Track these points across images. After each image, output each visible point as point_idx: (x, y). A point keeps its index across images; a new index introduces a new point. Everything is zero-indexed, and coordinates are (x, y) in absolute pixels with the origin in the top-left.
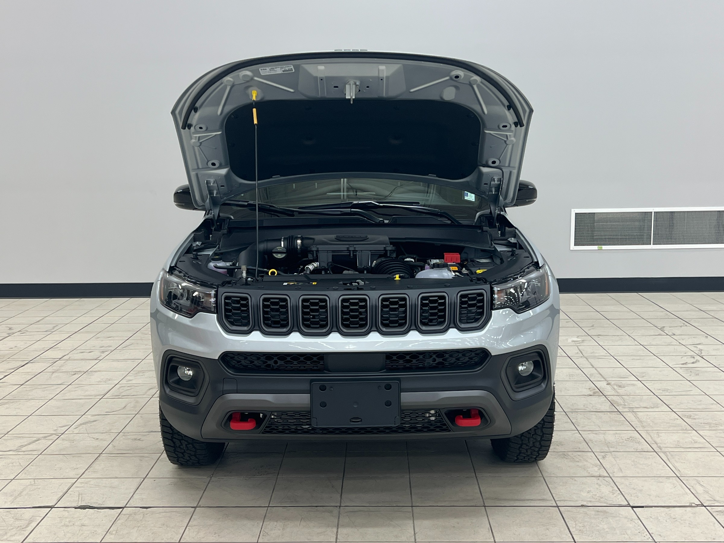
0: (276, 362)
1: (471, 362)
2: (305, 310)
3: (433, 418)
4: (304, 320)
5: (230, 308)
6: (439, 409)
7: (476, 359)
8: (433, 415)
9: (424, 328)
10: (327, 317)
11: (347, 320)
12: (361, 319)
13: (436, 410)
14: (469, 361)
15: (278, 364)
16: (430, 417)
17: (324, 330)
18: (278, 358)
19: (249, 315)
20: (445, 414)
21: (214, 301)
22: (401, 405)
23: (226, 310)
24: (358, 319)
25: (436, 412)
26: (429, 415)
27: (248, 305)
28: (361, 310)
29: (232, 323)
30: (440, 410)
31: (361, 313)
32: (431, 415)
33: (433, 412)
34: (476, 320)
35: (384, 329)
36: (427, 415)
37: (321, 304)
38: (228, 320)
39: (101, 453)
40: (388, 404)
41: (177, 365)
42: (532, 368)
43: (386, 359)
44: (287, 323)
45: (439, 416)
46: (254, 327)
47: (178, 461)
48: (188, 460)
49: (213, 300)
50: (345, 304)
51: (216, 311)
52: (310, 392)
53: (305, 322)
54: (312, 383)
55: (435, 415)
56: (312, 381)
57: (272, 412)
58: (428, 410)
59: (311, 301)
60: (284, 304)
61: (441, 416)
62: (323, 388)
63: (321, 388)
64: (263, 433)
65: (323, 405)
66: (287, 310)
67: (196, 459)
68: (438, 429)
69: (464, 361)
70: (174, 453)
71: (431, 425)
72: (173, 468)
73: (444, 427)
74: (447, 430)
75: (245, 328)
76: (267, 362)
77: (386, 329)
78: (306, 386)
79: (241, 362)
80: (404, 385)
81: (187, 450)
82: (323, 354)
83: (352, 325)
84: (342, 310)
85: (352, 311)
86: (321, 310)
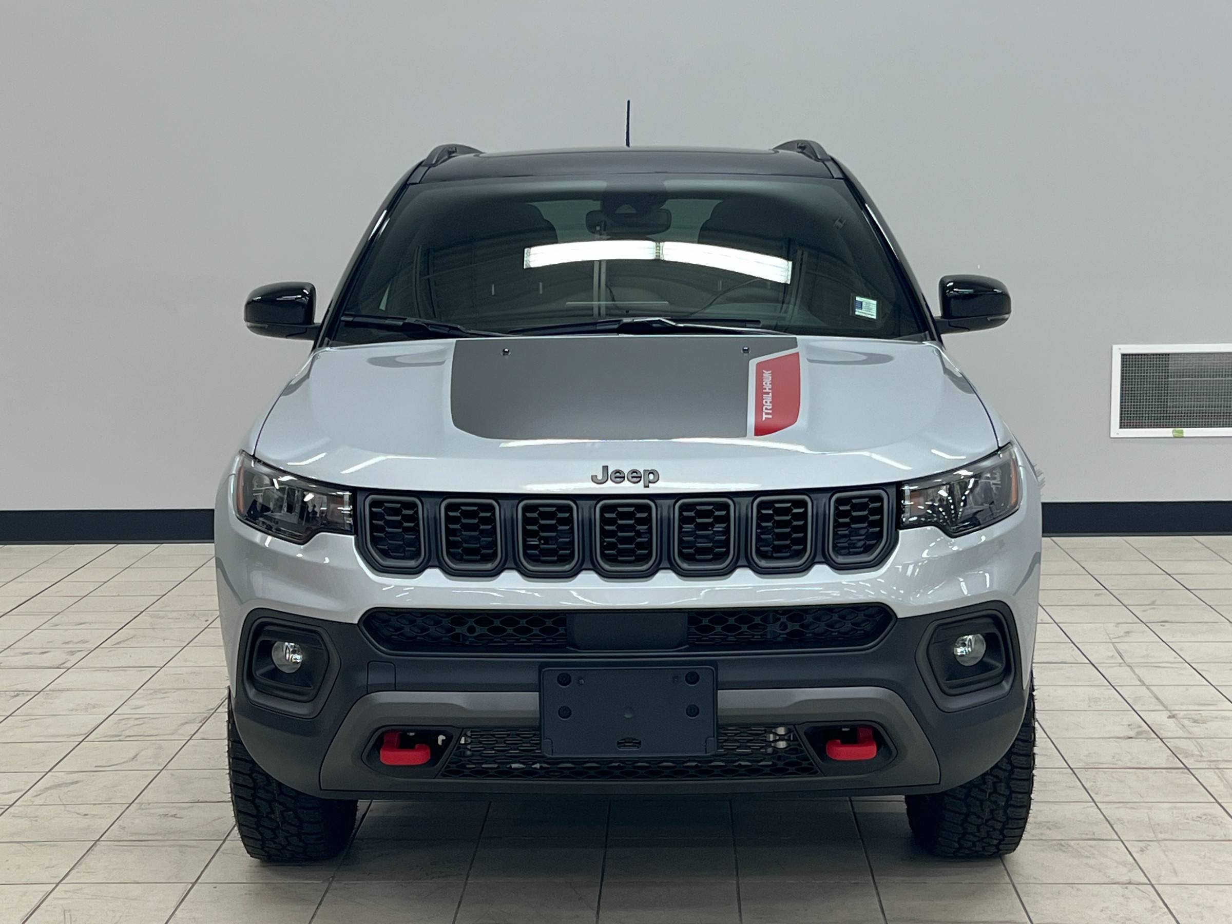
0: (471, 630)
1: (857, 630)
2: (529, 527)
3: (782, 745)
4: (526, 547)
5: (381, 523)
6: (794, 725)
7: (868, 627)
8: (782, 738)
9: (763, 563)
10: (572, 542)
11: (612, 546)
12: (640, 546)
13: (789, 727)
14: (854, 629)
15: (476, 634)
16: (775, 741)
17: (567, 567)
18: (475, 622)
19: (418, 538)
20: (805, 733)
21: (348, 511)
22: (719, 714)
23: (373, 528)
24: (633, 546)
25: (789, 731)
26: (774, 737)
27: (417, 519)
28: (638, 527)
29: (385, 554)
30: (795, 728)
31: (639, 534)
32: (778, 738)
33: (781, 731)
34: (867, 549)
35: (685, 566)
36: (771, 737)
37: (560, 515)
38: (377, 548)
39: (98, 840)
40: (693, 711)
41: (273, 639)
42: (983, 651)
43: (689, 623)
44: (493, 553)
45: (795, 739)
46: (429, 560)
47: (262, 849)
48: (284, 847)
49: (347, 509)
50: (607, 515)
51: (353, 531)
52: (539, 688)
53: (528, 551)
54: (544, 670)
55: (786, 737)
56: (542, 666)
57: (463, 729)
58: (771, 727)
59: (541, 509)
60: (488, 514)
61: (797, 740)
62: (564, 680)
63: (560, 680)
64: (444, 776)
65: (565, 712)
66: (494, 527)
67: (301, 844)
68: (792, 769)
69: (843, 630)
70: (257, 829)
71: (779, 758)
72: (250, 866)
73: (805, 764)
74: (810, 770)
75: (412, 563)
76: (453, 630)
77: (689, 565)
78: (531, 677)
79: (402, 628)
80: (725, 675)
81: (282, 823)
82: (565, 614)
83: (621, 556)
84: (602, 529)
85: (622, 528)
86: (560, 528)
